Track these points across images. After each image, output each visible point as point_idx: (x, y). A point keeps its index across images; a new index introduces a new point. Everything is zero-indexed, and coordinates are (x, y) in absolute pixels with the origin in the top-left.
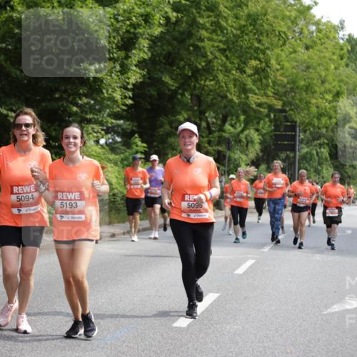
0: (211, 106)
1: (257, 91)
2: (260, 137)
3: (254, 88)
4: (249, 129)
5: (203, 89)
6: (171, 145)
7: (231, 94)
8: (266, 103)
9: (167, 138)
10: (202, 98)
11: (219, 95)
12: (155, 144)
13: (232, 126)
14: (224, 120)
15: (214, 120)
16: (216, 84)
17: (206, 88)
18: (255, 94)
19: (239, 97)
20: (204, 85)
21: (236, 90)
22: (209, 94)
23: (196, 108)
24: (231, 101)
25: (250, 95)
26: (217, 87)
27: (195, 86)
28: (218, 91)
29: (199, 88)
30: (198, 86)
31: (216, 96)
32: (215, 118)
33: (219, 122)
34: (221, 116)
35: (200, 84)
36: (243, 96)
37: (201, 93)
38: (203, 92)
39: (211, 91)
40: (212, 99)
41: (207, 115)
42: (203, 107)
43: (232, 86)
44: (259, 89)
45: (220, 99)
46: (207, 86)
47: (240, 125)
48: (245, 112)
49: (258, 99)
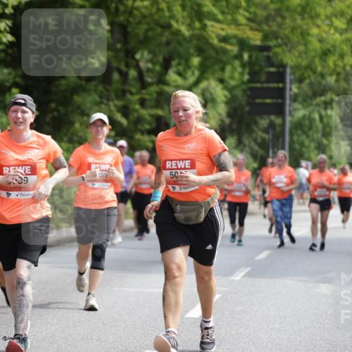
0: (145, 42)
1: (220, 17)
2: (226, 93)
3: (215, 11)
4: (207, 79)
5: (131, 13)
6: (79, 107)
7: (177, 22)
8: (235, 37)
9: (72, 97)
10: (129, 29)
11: (157, 24)
12: (53, 105)
13: (180, 74)
14: (166, 66)
15: (150, 65)
16: (152, 5)
17: (136, 12)
18: (218, 21)
19: (190, 26)
20: (133, 8)
21: (185, 14)
22: (140, 23)
23: (119, 46)
24: (178, 33)
25: (209, 23)
26: (154, 10)
27: (117, 9)
28: (156, 17)
29: (125, 12)
30: (122, 8)
31: (152, 25)
32: (151, 61)
33: (158, 68)
34: (161, 58)
35: (126, 6)
36: (197, 25)
37: (128, 21)
38: (131, 20)
39: (144, 17)
40: (147, 31)
41: (138, 56)
42: (132, 44)
43: (179, 8)
44: (223, 13)
45: (159, 30)
46: (137, 9)
47: (193, 73)
48: (200, 51)
49: (222, 29)
